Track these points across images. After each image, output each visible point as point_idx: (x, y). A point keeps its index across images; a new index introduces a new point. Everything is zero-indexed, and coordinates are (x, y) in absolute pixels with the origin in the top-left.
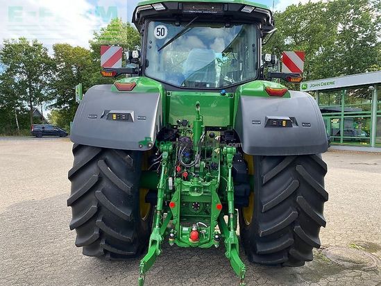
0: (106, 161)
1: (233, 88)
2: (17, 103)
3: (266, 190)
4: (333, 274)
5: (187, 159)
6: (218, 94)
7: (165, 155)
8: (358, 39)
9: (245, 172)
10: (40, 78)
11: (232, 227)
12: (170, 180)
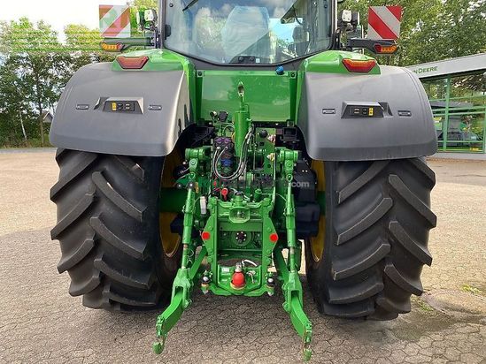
0: (104, 174)
1: (294, 64)
2: (22, 105)
3: (343, 213)
4: (438, 329)
5: (227, 170)
6: (272, 73)
7: (193, 164)
8: (469, 10)
9: (313, 188)
10: (50, 71)
11: (292, 266)
12: (203, 200)
